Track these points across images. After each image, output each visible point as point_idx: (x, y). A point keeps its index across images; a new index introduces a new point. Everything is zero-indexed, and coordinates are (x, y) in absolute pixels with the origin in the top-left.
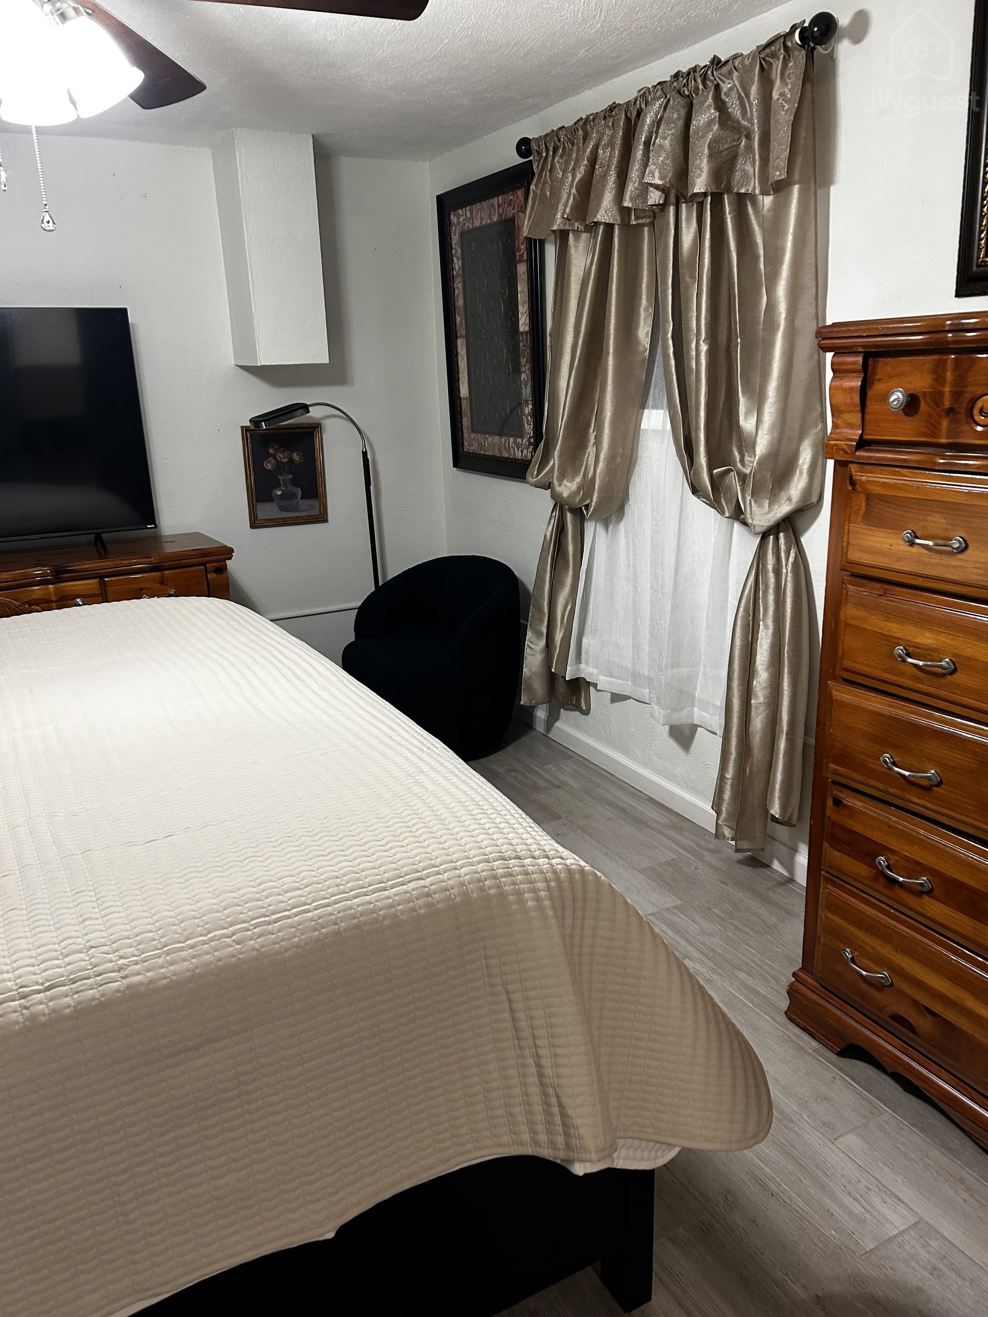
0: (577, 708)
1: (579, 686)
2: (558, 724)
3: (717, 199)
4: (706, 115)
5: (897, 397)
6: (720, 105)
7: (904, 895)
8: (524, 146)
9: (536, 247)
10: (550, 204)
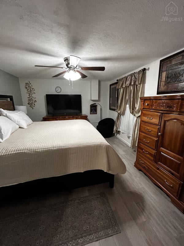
0: (119, 134)
1: (119, 132)
2: (117, 135)
3: (134, 85)
4: (133, 77)
5: (146, 104)
6: (135, 76)
7: (146, 154)
8: (117, 80)
9: (118, 89)
10: (119, 85)
